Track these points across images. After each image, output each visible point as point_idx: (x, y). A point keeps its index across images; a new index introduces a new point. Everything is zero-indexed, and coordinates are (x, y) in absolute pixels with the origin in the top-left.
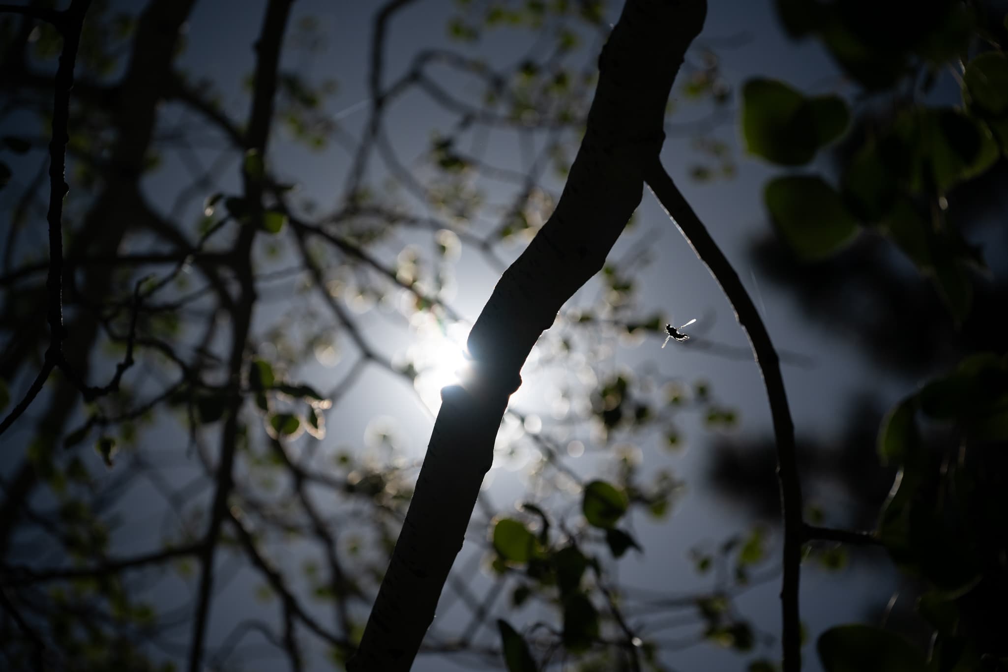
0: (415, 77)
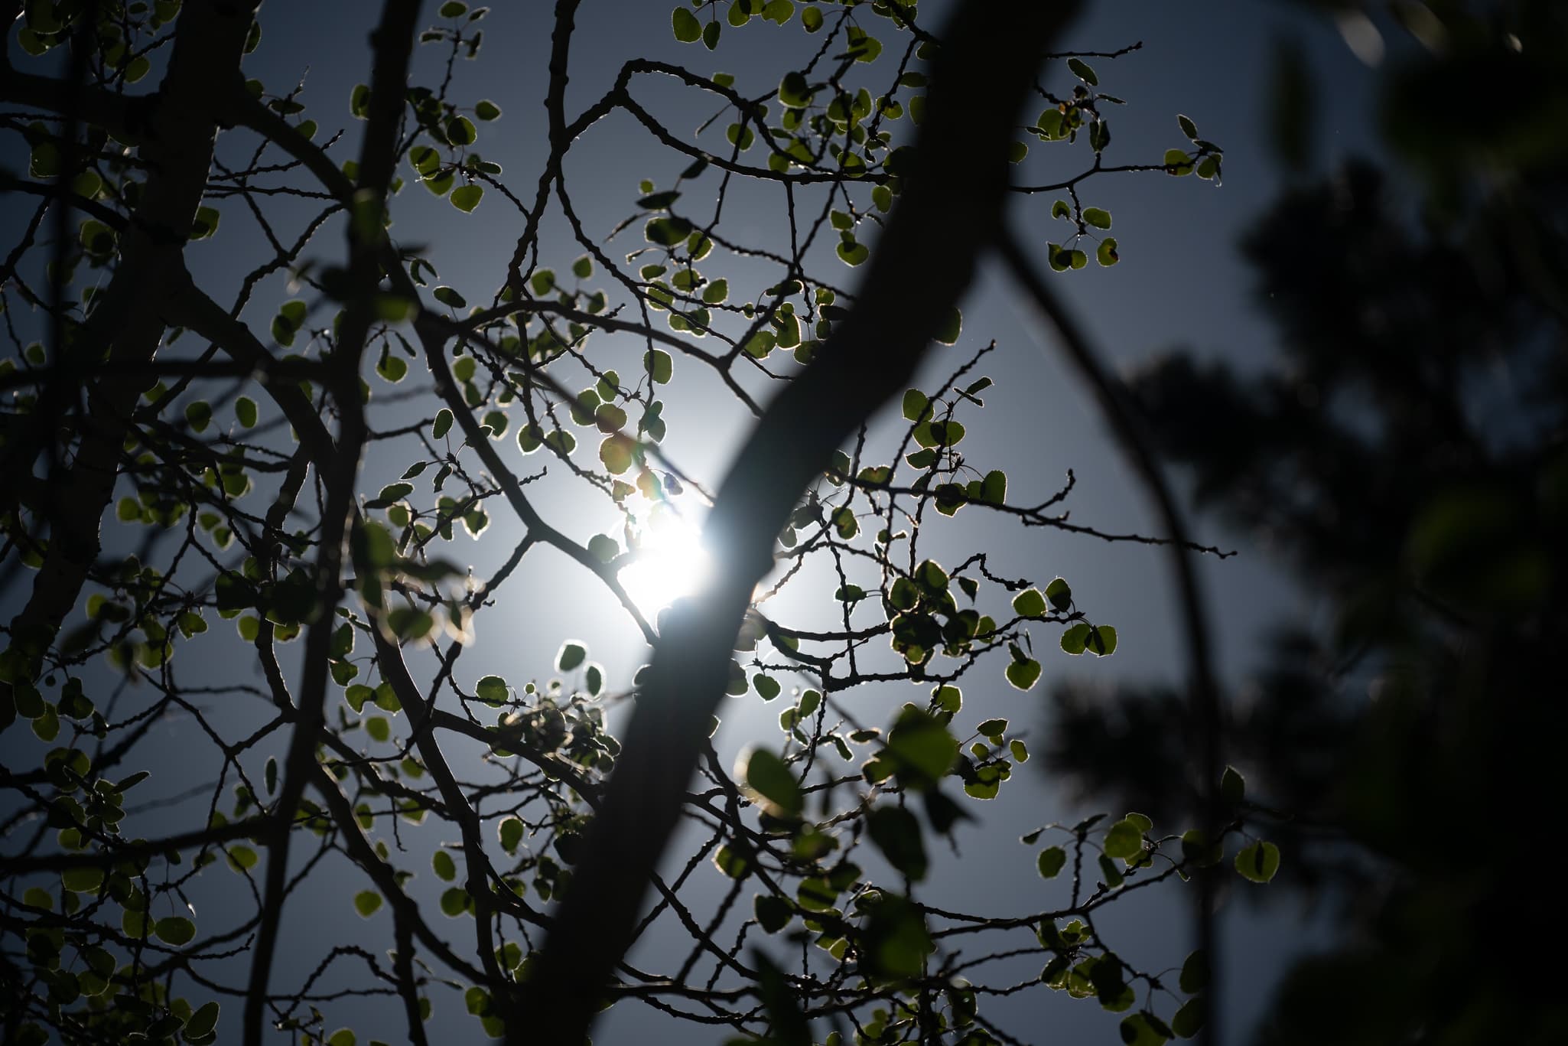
0: (618, 97)
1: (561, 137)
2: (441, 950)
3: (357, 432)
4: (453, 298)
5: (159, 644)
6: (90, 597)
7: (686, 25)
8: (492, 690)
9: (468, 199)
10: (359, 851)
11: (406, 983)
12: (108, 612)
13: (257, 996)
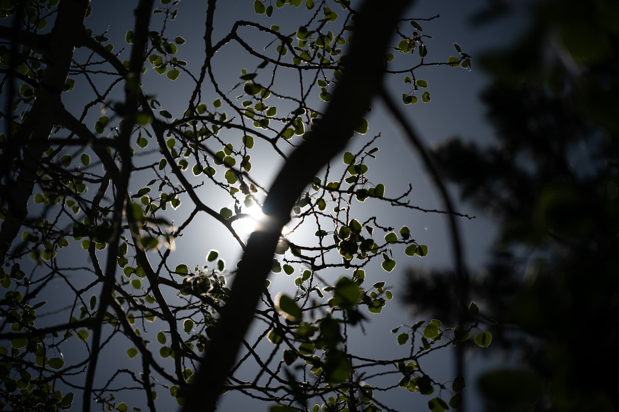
0: (233, 35)
1: (210, 51)
2: (161, 371)
3: (129, 167)
4: (167, 114)
5: (50, 251)
6: (24, 232)
7: (260, 7)
8: (182, 270)
9: (173, 75)
10: (129, 332)
11: (147, 385)
12: (30, 238)
13: (88, 389)
